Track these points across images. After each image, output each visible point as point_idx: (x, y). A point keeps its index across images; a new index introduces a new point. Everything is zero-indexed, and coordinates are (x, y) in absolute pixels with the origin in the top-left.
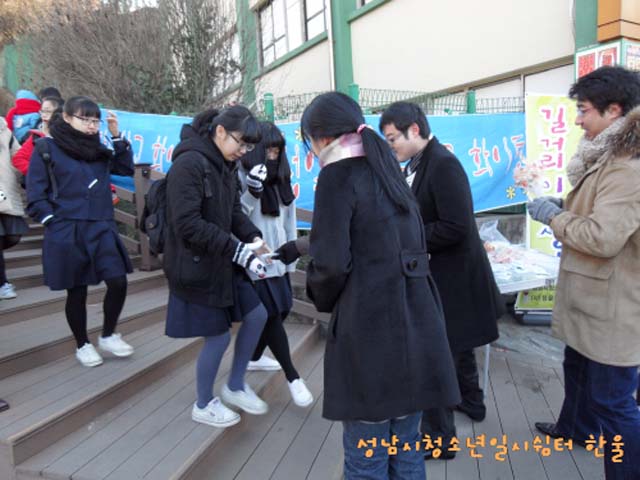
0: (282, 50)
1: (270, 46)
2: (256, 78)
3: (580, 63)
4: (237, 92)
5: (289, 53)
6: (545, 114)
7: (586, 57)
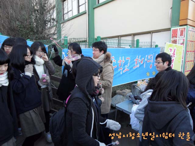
0: (70, 15)
1: (66, 13)
2: (62, 23)
3: (173, 32)
4: (55, 27)
5: (73, 16)
6: (170, 50)
7: (175, 30)
